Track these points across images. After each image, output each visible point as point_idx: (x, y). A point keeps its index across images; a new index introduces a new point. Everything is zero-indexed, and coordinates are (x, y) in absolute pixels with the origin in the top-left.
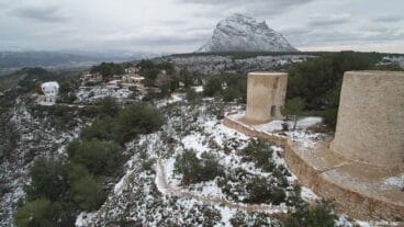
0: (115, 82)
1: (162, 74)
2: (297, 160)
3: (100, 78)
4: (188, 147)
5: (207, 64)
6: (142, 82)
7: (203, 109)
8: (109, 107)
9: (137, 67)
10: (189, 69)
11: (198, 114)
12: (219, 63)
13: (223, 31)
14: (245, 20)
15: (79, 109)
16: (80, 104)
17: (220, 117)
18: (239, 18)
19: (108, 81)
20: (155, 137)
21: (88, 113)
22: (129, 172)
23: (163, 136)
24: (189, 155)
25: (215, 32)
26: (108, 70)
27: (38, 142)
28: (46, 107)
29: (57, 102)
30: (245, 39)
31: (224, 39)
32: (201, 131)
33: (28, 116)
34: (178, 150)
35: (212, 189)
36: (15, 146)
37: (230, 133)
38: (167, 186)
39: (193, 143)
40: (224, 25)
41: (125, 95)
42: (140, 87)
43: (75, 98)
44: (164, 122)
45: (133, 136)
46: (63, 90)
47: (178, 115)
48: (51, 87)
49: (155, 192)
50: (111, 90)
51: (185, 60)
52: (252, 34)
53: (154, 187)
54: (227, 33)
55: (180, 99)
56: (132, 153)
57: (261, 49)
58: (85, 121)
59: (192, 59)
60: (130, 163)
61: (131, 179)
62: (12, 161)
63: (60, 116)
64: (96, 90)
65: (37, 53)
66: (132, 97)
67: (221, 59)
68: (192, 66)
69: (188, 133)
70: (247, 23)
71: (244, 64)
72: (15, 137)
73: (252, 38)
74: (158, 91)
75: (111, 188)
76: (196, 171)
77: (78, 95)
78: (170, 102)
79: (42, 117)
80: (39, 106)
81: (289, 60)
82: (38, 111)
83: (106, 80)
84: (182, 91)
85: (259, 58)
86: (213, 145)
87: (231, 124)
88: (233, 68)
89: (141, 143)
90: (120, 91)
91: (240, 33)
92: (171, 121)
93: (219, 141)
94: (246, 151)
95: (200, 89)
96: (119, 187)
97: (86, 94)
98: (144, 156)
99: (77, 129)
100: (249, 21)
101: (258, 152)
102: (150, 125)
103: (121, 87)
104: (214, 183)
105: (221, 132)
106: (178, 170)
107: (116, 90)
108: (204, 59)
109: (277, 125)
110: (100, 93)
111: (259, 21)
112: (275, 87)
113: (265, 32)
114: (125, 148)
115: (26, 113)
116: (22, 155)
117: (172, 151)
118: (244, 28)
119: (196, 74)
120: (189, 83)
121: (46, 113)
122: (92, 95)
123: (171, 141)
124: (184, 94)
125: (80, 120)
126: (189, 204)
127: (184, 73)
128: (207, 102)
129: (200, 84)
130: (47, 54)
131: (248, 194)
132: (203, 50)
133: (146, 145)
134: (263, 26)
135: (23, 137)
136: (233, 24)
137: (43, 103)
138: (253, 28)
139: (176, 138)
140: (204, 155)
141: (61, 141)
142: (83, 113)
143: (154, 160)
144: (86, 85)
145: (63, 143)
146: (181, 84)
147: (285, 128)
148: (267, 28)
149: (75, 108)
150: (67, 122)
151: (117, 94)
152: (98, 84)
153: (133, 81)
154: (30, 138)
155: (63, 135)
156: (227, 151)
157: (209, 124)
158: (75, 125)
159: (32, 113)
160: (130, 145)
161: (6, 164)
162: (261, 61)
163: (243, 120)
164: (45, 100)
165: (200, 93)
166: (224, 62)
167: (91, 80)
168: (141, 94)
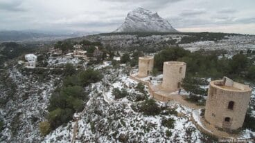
0: (69, 54)
1: (96, 49)
3: (61, 52)
4: (115, 87)
5: (122, 40)
6: (85, 54)
7: (121, 70)
8: (69, 70)
9: (80, 44)
10: (111, 44)
11: (118, 73)
12: (129, 39)
13: (132, 18)
14: (145, 11)
15: (51, 70)
16: (51, 67)
17: (128, 75)
18: (141, 11)
19: (65, 54)
20: (99, 84)
21: (56, 72)
22: (91, 99)
23: (103, 84)
24: (117, 90)
25: (126, 19)
26: (65, 46)
27: (29, 89)
28: (30, 69)
29: (37, 66)
30: (145, 24)
31: (132, 23)
32: (120, 81)
33: (20, 75)
34: (111, 88)
35: (125, 100)
36: (15, 91)
37: (132, 81)
38: (109, 100)
39: (117, 85)
40: (132, 15)
41: (77, 62)
42: (85, 57)
43: (46, 64)
44: (102, 77)
45: (88, 84)
46: (39, 59)
47: (109, 74)
48: (32, 57)
49: (105, 102)
50: (68, 59)
51: (108, 37)
52: (149, 20)
54: (134, 20)
55: (108, 65)
56: (90, 91)
57: (155, 30)
58: (55, 77)
59: (112, 37)
60: (90, 95)
61: (94, 100)
62: (14, 100)
63: (41, 73)
64: (59, 59)
66: (81, 63)
67: (130, 37)
68: (112, 41)
69: (114, 82)
70: (146, 14)
71: (144, 40)
72: (14, 87)
73: (149, 24)
74: (95, 59)
75: (85, 104)
76: (119, 95)
77: (49, 62)
78: (103, 66)
79: (28, 75)
80: (26, 69)
81: (171, 38)
82: (26, 72)
84: (108, 60)
85: (153, 36)
86: (125, 86)
88: (137, 43)
89: (93, 87)
90: (74, 60)
91: (142, 20)
92: (106, 76)
93: (127, 84)
94: (137, 88)
96: (88, 103)
97: (54, 61)
98: (97, 92)
99: (51, 81)
100: (147, 12)
102: (95, 78)
103: (74, 57)
104: (125, 98)
105: (128, 81)
107: (71, 59)
108: (120, 37)
109: (148, 78)
110: (63, 61)
111: (154, 12)
113: (157, 19)
114: (85, 90)
115: (18, 73)
116: (20, 96)
117: (109, 89)
118: (144, 17)
119: (115, 48)
120: (112, 55)
121: (31, 72)
122: (57, 62)
123: (107, 85)
124: (110, 62)
125: (52, 76)
127: (108, 47)
128: (123, 67)
129: (118, 55)
131: (135, 99)
132: (119, 31)
133: (95, 88)
134: (156, 16)
135: (19, 86)
136: (137, 14)
137: (27, 67)
138: (150, 17)
139: (110, 84)
140: (122, 89)
141: (43, 88)
142: (53, 72)
143: (101, 93)
144: (53, 56)
145: (44, 89)
146: (108, 55)
147: (151, 79)
148: (158, 16)
149: (48, 70)
150: (44, 77)
151: (72, 62)
152: (60, 55)
153: (81, 54)
154: (24, 87)
155: (44, 85)
156: (130, 88)
157: (124, 78)
158: (50, 79)
159: (22, 73)
160: (87, 88)
161: (11, 102)
162: (154, 39)
163: (137, 76)
164: (29, 65)
165: (118, 61)
166: (132, 39)
167: (55, 53)
168: (86, 61)
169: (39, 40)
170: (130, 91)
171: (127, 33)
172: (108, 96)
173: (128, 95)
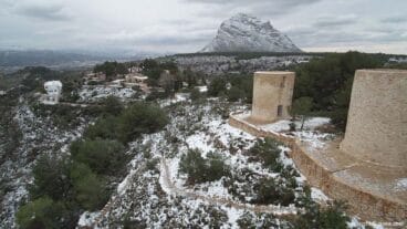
0: (118, 81)
1: (166, 73)
2: (306, 160)
3: (103, 77)
4: (192, 146)
5: (211, 64)
6: (145, 81)
7: (207, 108)
8: (112, 106)
9: (140, 66)
10: (193, 69)
11: (202, 114)
12: (223, 63)
13: (228, 31)
14: (250, 19)
15: (82, 109)
16: (83, 103)
17: (225, 117)
18: (244, 18)
19: (111, 80)
20: (158, 137)
21: (91, 112)
22: (132, 172)
23: (167, 136)
24: (194, 155)
25: (219, 32)
26: (111, 69)
27: (38, 141)
28: (50, 106)
29: (61, 100)
30: (249, 39)
31: (228, 40)
32: (206, 130)
33: (31, 115)
34: (183, 149)
35: (217, 189)
36: (19, 145)
37: (236, 133)
38: (171, 186)
39: (198, 142)
40: (228, 25)
41: (129, 95)
42: (144, 87)
43: (77, 97)
44: (168, 122)
45: (136, 136)
46: (66, 89)
47: (181, 115)
48: (54, 86)
49: (159, 191)
50: (114, 89)
51: (189, 60)
52: (256, 33)
53: (158, 187)
54: (232, 33)
55: (183, 99)
57: (265, 49)
58: (88, 121)
59: (196, 59)
60: (134, 162)
62: (14, 160)
63: (64, 115)
64: (99, 89)
66: (136, 96)
67: (225, 59)
68: (195, 66)
69: (192, 133)
70: (251, 23)
71: (247, 65)
72: (18, 135)
73: (256, 39)
74: (161, 90)
75: (115, 187)
76: (201, 171)
77: (81, 94)
78: (174, 101)
79: (45, 115)
80: (42, 106)
81: (294, 60)
82: (41, 110)
83: (109, 79)
84: (185, 92)
85: (264, 58)
86: (218, 145)
87: (237, 124)
88: (237, 69)
89: (144, 142)
90: (124, 91)
91: (245, 34)
92: (174, 121)
93: (224, 141)
94: (252, 151)
95: (204, 89)
96: (122, 186)
97: (89, 94)
98: (148, 156)
99: (80, 129)
100: (254, 21)
101: (265, 152)
102: (154, 124)
103: (124, 86)
104: (219, 183)
105: (226, 131)
106: (183, 169)
107: (119, 89)
108: (208, 59)
110: (103, 92)
111: (264, 21)
112: (282, 86)
113: (270, 32)
114: (128, 147)
115: (28, 112)
116: (25, 154)
117: (176, 150)
118: (249, 28)
119: (200, 75)
120: (193, 83)
121: (49, 112)
122: (95, 94)
123: (175, 141)
124: (188, 94)
125: (83, 119)
126: (195, 205)
127: (188, 73)
128: (211, 101)
129: (204, 84)
131: (255, 195)
132: (207, 51)
133: (149, 145)
134: (268, 26)
135: (26, 136)
136: (236, 24)
137: (45, 102)
138: (258, 28)
139: (180, 137)
140: (210, 155)
141: (64, 140)
142: (85, 112)
143: (158, 160)
144: (89, 84)
145: (66, 143)
146: (185, 84)
148: (271, 27)
149: (78, 108)
150: (69, 121)
151: (120, 94)
152: (101, 83)
153: (137, 81)
154: (33, 137)
155: (66, 134)
156: (233, 151)
157: (214, 123)
158: (78, 124)
159: (35, 112)
160: (134, 145)
161: (9, 163)
162: (266, 62)
163: (249, 119)
164: (48, 99)
165: (204, 93)
166: (228, 62)
167: (95, 79)
168: (144, 93)
170: (235, 161)
171: (219, 54)
173: (228, 174)
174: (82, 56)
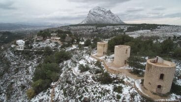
0: (48, 40)
1: (68, 34)
3: (42, 38)
4: (80, 64)
5: (85, 29)
6: (59, 40)
7: (85, 51)
8: (48, 51)
9: (56, 32)
10: (78, 32)
11: (83, 54)
12: (90, 29)
13: (92, 14)
16: (35, 49)
18: (99, 9)
19: (45, 39)
20: (69, 61)
21: (39, 53)
22: (64, 72)
23: (72, 61)
24: (81, 66)
25: (88, 15)
26: (45, 34)
27: (19, 65)
28: (21, 51)
29: (25, 48)
30: (102, 18)
31: (92, 18)
32: (84, 59)
33: (13, 55)
34: (78, 65)
35: (88, 73)
36: (9, 67)
37: (92, 59)
38: (77, 73)
39: (82, 62)
40: (92, 11)
41: (53, 45)
42: (59, 42)
43: (32, 47)
44: (72, 56)
45: (61, 61)
46: (27, 44)
47: (76, 54)
48: (21, 42)
50: (47, 43)
51: (76, 28)
52: (104, 15)
53: (73, 74)
54: (94, 15)
55: (75, 47)
56: (62, 67)
57: (109, 22)
58: (37, 57)
59: (79, 27)
60: (63, 69)
61: (65, 73)
62: (9, 73)
63: (27, 54)
64: (41, 43)
65: (5, 24)
66: (56, 46)
67: (91, 27)
68: (79, 30)
69: (80, 60)
70: (102, 11)
71: (101, 30)
72: (8, 63)
73: (104, 18)
74: (66, 43)
76: (83, 69)
77: (33, 45)
78: (72, 48)
79: (19, 55)
80: (17, 51)
81: (120, 28)
82: (17, 53)
83: (44, 39)
84: (76, 44)
85: (108, 27)
86: (88, 63)
87: (93, 57)
88: (96, 31)
89: (65, 63)
90: (51, 44)
91: (100, 15)
92: (74, 56)
93: (89, 62)
94: (96, 64)
95: (83, 43)
96: (62, 75)
97: (37, 45)
98: (67, 67)
99: (35, 59)
100: (103, 10)
101: (98, 64)
102: (67, 57)
103: (51, 42)
104: (88, 71)
105: (90, 59)
107: (49, 43)
108: (84, 27)
109: (104, 57)
110: (43, 45)
111: (108, 10)
113: (110, 15)
114: (59, 65)
115: (11, 53)
116: (13, 70)
117: (76, 65)
118: (101, 13)
119: (81, 35)
120: (78, 41)
121: (20, 53)
122: (39, 45)
123: (75, 62)
125: (35, 56)
126: (82, 76)
127: (76, 35)
128: (86, 49)
129: (83, 41)
130: (10, 24)
131: (95, 72)
132: (83, 23)
133: (67, 64)
134: (109, 12)
135: (12, 63)
136: (96, 11)
138: (105, 13)
139: (77, 61)
140: (86, 65)
142: (36, 53)
143: (71, 68)
144: (36, 41)
145: (30, 65)
146: (76, 40)
147: (106, 58)
148: (111, 13)
149: (33, 51)
150: (30, 57)
152: (41, 41)
153: (56, 40)
154: (16, 63)
155: (30, 62)
156: (91, 64)
157: (87, 57)
158: (34, 58)
159: (14, 53)
160: (61, 64)
161: (6, 74)
163: (96, 56)
164: (19, 48)
165: (83, 45)
166: (93, 29)
167: (38, 39)
168: (60, 45)
169: (26, 29)
170: (91, 66)
171: (89, 25)
172: (76, 70)
173: (90, 69)
174: (25, 25)
